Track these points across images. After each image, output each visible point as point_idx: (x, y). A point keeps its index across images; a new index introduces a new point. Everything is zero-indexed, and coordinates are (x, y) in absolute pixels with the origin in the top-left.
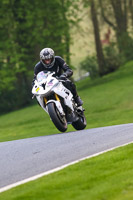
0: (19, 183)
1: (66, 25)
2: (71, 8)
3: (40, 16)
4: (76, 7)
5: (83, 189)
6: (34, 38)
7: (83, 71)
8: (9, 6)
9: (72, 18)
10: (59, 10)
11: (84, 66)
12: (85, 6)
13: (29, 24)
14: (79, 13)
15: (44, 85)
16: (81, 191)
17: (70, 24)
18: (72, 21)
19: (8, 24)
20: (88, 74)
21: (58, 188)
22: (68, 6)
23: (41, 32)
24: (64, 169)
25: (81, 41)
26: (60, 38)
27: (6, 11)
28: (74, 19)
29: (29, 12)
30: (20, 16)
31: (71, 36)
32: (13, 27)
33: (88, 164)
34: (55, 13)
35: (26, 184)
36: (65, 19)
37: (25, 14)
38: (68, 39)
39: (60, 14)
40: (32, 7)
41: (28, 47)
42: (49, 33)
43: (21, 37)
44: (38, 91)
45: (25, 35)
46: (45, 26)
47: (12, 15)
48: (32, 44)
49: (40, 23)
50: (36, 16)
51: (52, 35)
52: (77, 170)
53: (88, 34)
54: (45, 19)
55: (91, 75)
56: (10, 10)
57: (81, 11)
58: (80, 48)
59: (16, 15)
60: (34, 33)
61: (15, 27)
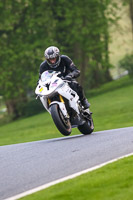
0: (58, 181)
1: (105, 24)
2: (110, 6)
3: (79, 14)
4: (115, 5)
5: (122, 187)
6: (72, 36)
7: (122, 70)
8: (48, 4)
9: (111, 16)
10: (98, 8)
11: (123, 65)
12: (124, 5)
13: (68, 22)
14: (118, 11)
15: (48, 86)
16: (119, 190)
17: (109, 23)
18: (111, 20)
19: (47, 22)
20: (126, 72)
21: (96, 186)
22: (107, 4)
23: (79, 30)
24: (103, 167)
25: (120, 39)
26: (98, 36)
27: (45, 9)
28: (113, 18)
29: (67, 10)
30: (59, 14)
31: (111, 34)
32: (51, 25)
33: (126, 163)
34: (94, 11)
35: (65, 182)
36: (104, 17)
37: (64, 12)
38: (107, 38)
39: (99, 13)
40: (70, 5)
41: (67, 45)
42: (88, 32)
43: (60, 35)
44: (42, 91)
45: (64, 33)
46: (84, 24)
47: (51, 13)
48: (71, 42)
49: (79, 22)
50: (75, 14)
51: (91, 34)
52: (115, 168)
53: (127, 32)
54: (84, 17)
55: (129, 74)
56: (49, 8)
57: (120, 9)
58: (119, 47)
59: (55, 13)
60: (73, 32)
61: (54, 25)
